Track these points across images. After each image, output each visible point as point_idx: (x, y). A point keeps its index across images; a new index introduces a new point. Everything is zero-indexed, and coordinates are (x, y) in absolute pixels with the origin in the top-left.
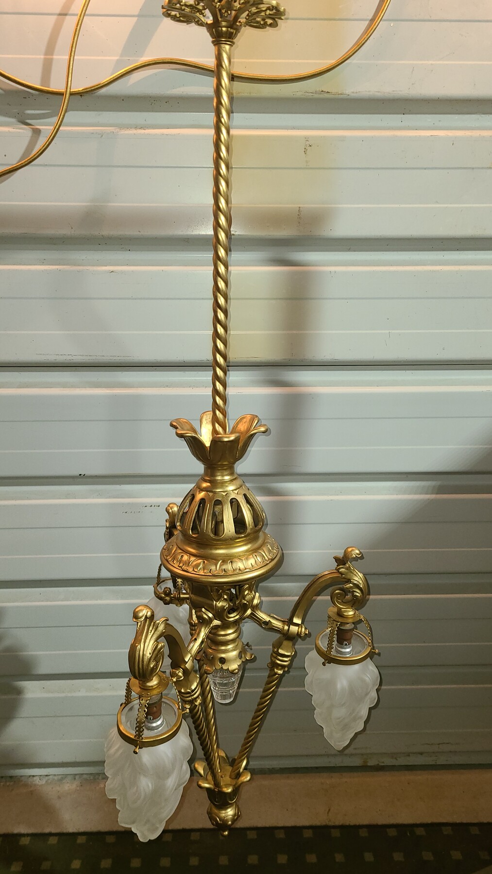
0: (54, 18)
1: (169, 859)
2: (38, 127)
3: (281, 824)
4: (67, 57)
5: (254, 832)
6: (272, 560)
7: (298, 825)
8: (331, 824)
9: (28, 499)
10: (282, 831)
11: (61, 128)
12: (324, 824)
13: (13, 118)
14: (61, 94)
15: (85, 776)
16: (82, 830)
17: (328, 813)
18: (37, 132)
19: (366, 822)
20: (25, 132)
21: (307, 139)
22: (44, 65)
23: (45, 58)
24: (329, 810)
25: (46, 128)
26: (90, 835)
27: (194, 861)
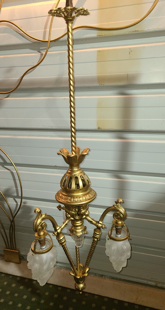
0: (47, 17)
1: (76, 300)
2: (43, 53)
3: (118, 299)
4: (49, 30)
5: (107, 299)
6: (89, 199)
7: (124, 300)
8: (136, 303)
9: (40, 172)
10: (117, 301)
11: (48, 53)
12: (134, 303)
13: (36, 50)
14: (47, 42)
15: (58, 266)
16: (52, 283)
17: (136, 299)
18: (42, 54)
19: (150, 306)
20: (39, 54)
21: (130, 49)
22: (44, 33)
23: (44, 31)
24: (137, 298)
25: (44, 53)
26: (54, 285)
27: (84, 303)
